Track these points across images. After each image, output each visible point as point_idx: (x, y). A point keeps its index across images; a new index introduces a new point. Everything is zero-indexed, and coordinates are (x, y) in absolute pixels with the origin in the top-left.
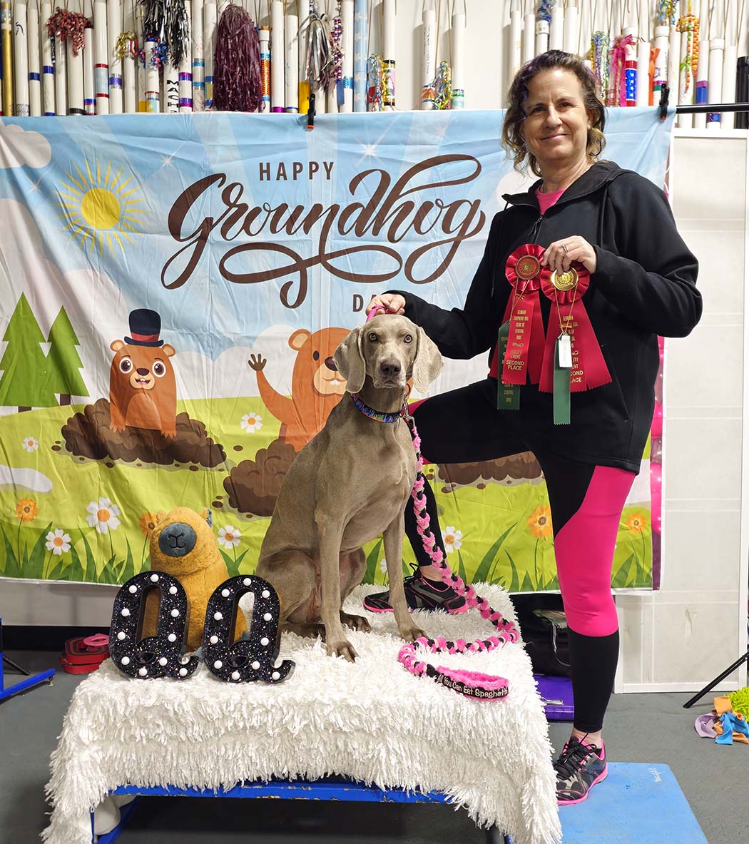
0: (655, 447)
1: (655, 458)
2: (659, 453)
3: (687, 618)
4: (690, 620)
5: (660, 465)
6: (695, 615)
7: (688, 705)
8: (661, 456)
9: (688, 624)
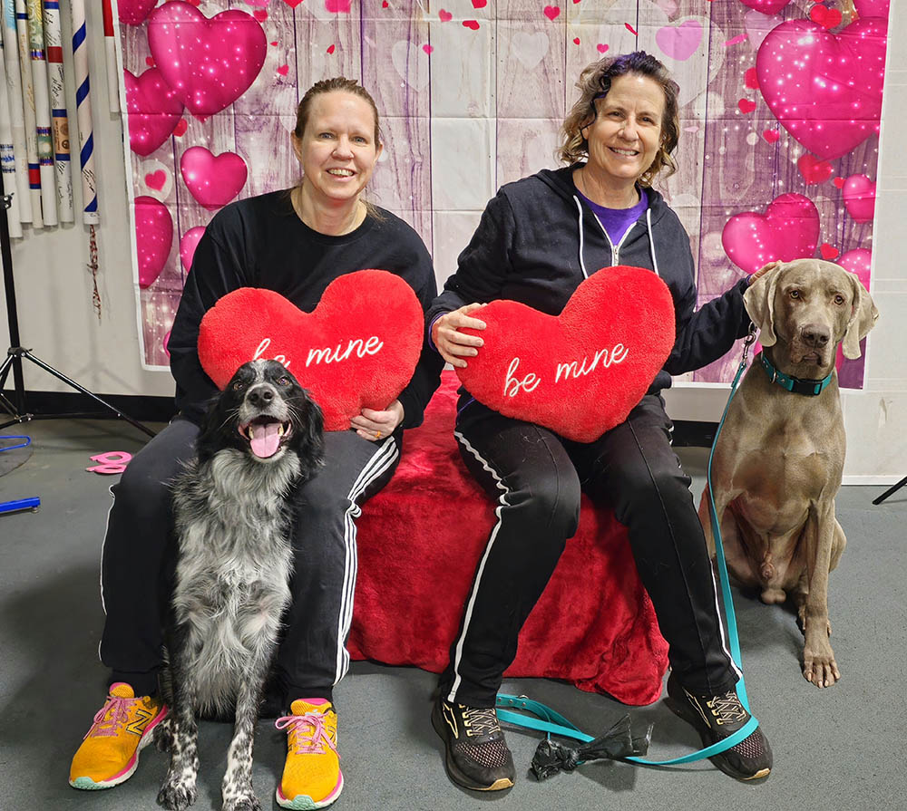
0: (864, 231)
1: (864, 243)
2: (869, 238)
3: (882, 409)
4: (885, 410)
5: (870, 252)
6: (890, 405)
7: (877, 502)
8: (871, 241)
9: (883, 413)
